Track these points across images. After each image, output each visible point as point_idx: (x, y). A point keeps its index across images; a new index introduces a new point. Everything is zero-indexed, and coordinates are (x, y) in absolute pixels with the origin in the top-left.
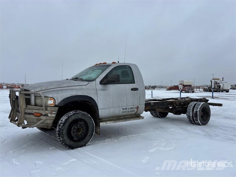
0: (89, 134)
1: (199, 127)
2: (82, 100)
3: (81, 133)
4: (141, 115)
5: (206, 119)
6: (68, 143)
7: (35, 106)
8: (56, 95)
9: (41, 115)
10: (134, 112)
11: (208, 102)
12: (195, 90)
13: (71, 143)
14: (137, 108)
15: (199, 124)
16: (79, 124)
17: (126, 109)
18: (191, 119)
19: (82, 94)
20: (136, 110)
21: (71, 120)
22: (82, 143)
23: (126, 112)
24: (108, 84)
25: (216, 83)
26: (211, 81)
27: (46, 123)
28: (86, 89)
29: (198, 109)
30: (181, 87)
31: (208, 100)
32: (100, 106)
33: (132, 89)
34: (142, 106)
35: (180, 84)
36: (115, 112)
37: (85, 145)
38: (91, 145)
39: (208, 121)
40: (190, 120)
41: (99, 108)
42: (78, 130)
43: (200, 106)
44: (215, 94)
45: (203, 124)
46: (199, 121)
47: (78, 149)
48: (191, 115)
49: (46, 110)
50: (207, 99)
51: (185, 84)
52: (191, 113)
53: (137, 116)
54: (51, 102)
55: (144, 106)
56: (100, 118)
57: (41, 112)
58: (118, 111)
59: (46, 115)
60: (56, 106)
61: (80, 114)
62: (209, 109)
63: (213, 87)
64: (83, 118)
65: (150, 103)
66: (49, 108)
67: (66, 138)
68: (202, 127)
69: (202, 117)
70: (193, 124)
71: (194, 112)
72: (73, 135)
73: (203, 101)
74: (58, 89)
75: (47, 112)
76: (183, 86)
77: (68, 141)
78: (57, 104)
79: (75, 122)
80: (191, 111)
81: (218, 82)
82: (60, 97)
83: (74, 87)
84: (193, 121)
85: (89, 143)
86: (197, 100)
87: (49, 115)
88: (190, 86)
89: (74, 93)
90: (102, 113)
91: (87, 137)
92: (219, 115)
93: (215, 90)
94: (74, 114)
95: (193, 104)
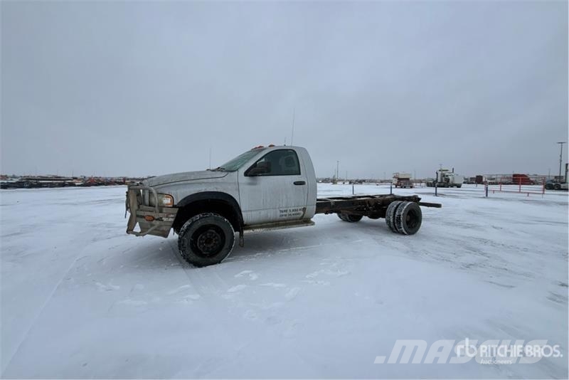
0: (226, 246)
1: (402, 237)
2: (214, 198)
3: (212, 245)
4: (312, 220)
5: (415, 226)
6: (192, 259)
7: (150, 206)
8: (175, 192)
9: (154, 219)
10: (299, 216)
11: (421, 201)
12: (414, 184)
13: (199, 259)
14: (304, 209)
15: (403, 234)
16: (210, 232)
17: (286, 211)
18: (392, 226)
19: (215, 190)
20: (302, 212)
21: (196, 226)
22: (215, 259)
23: (286, 215)
24: (256, 176)
25: (444, 176)
26: (437, 173)
27: (161, 229)
28: (222, 183)
29: (402, 212)
30: (395, 181)
31: (420, 199)
32: (244, 206)
33: (296, 183)
34: (311, 207)
35: (394, 177)
36: (269, 215)
37: (220, 262)
38: (229, 261)
39: (417, 230)
40: (390, 227)
41: (242, 209)
42: (208, 241)
43: (405, 207)
44: (440, 190)
45: (410, 234)
46: (403, 229)
47: (208, 267)
48: (392, 220)
49: (161, 212)
50: (419, 197)
51: (400, 177)
52: (391, 217)
53: (306, 221)
54: (167, 201)
55: (315, 207)
56: (245, 223)
57: (153, 214)
58: (273, 214)
59: (160, 219)
60: (174, 206)
61: (212, 218)
62: (419, 212)
63: (439, 181)
64: (217, 224)
65: (330, 203)
66: (164, 210)
67: (189, 251)
68: (407, 237)
69: (408, 223)
70: (394, 232)
71: (396, 216)
72: (201, 248)
73: (412, 200)
74: (181, 182)
75: (161, 215)
76: (398, 179)
77: (193, 257)
78: (175, 204)
79: (203, 229)
80: (392, 214)
81: (447, 174)
82: (181, 194)
83: (205, 181)
84: (394, 229)
85: (226, 258)
86: (403, 199)
87: (165, 219)
88: (408, 179)
89: (203, 189)
90: (247, 216)
91: (223, 251)
92: (439, 219)
93: (442, 184)
94: (200, 218)
95: (394, 204)
